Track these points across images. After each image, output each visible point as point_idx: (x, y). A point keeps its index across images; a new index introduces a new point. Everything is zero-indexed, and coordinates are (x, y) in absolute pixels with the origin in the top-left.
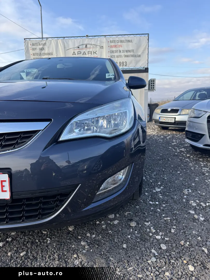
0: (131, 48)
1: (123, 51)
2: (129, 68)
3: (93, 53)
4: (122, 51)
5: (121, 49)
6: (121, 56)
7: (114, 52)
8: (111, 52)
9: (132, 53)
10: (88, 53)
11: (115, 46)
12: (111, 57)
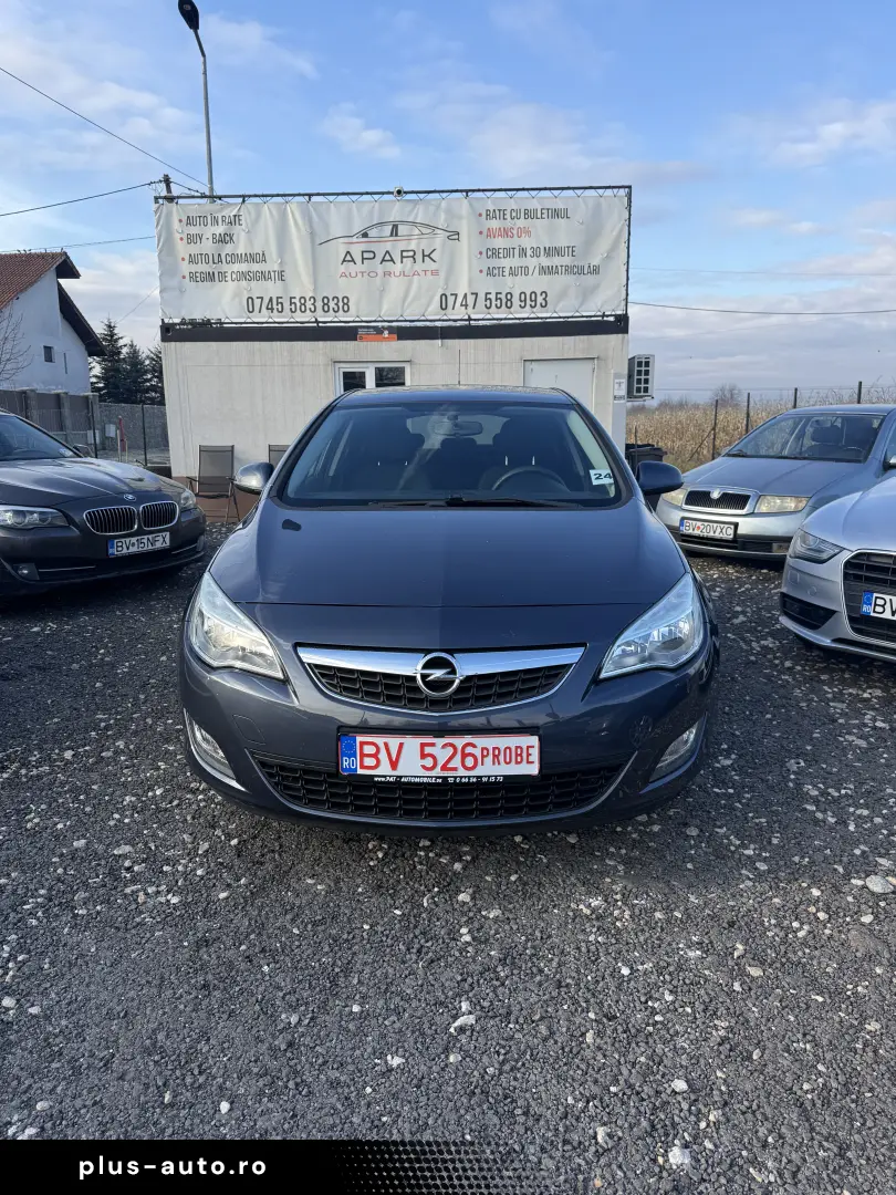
0: (562, 242)
1: (536, 253)
2: (555, 315)
3: (419, 257)
4: (529, 252)
5: (527, 242)
6: (525, 270)
7: (501, 255)
8: (490, 253)
9: (566, 260)
10: (402, 257)
11: (506, 233)
12: (490, 272)
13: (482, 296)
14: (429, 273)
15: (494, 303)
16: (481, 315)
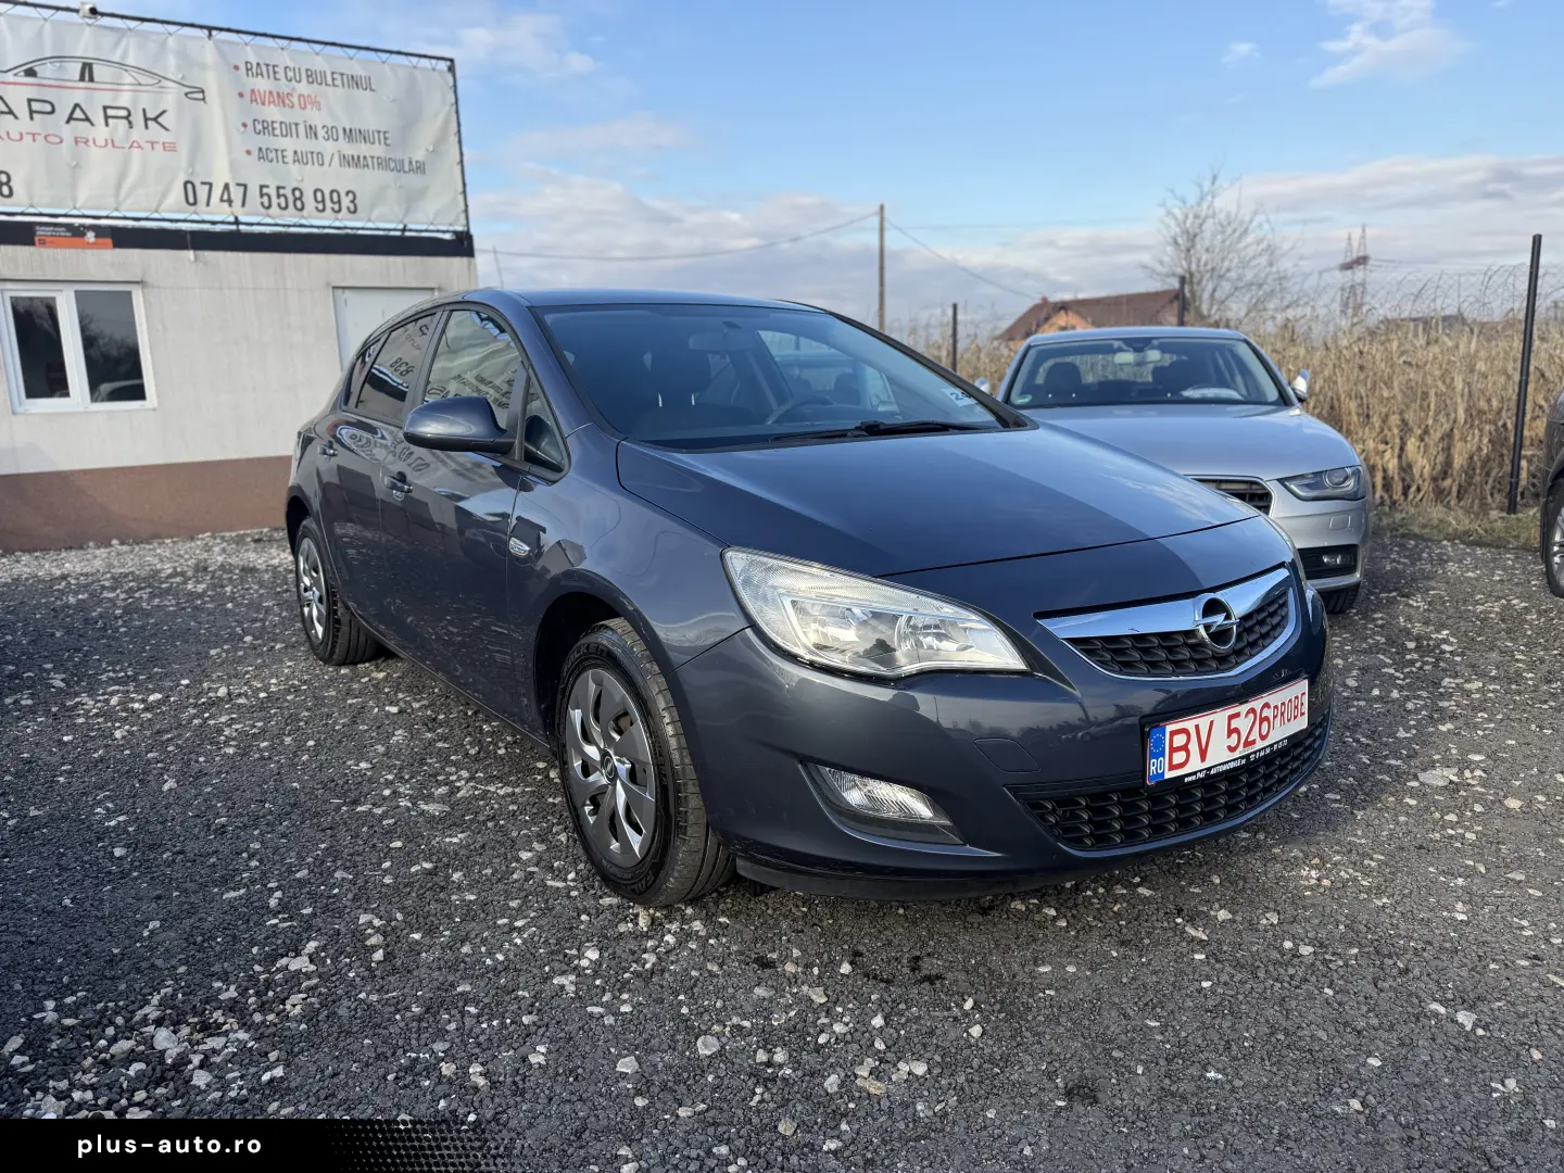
0: (369, 122)
1: (331, 134)
2: (370, 225)
3: (138, 119)
4: (321, 133)
5: (316, 118)
6: (319, 157)
7: (278, 132)
8: (259, 127)
9: (378, 150)
10: (107, 117)
11: (281, 99)
12: (263, 154)
13: (253, 191)
14: (159, 147)
15: (275, 201)
16: (255, 219)
